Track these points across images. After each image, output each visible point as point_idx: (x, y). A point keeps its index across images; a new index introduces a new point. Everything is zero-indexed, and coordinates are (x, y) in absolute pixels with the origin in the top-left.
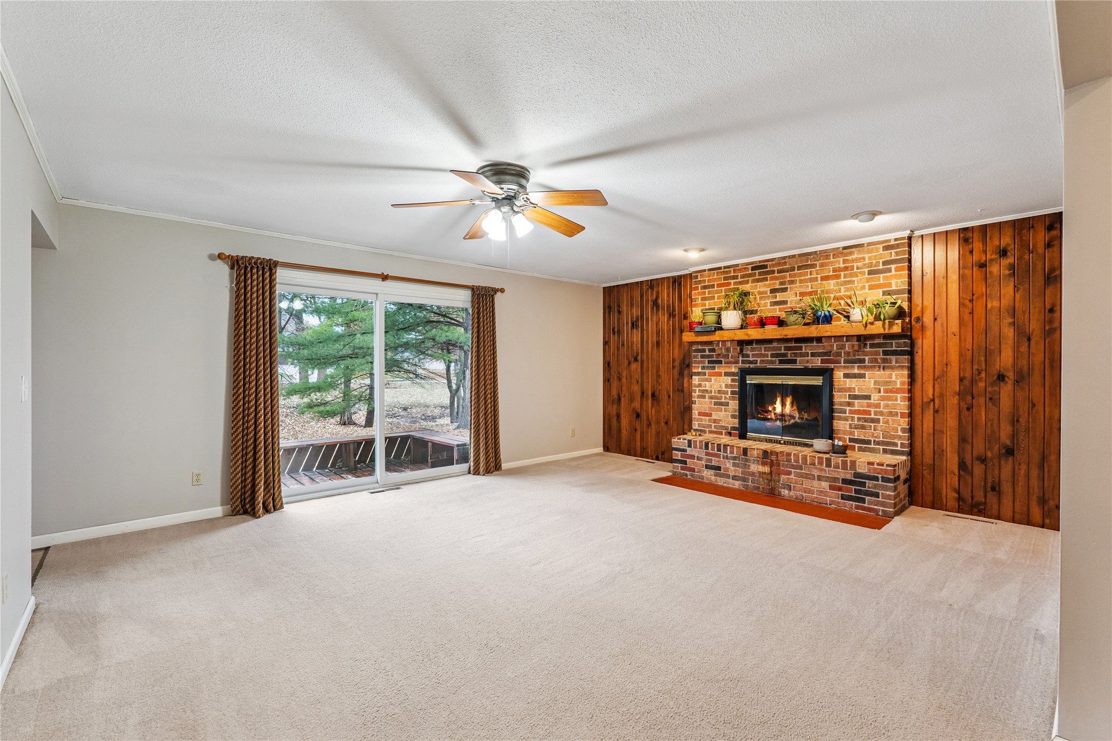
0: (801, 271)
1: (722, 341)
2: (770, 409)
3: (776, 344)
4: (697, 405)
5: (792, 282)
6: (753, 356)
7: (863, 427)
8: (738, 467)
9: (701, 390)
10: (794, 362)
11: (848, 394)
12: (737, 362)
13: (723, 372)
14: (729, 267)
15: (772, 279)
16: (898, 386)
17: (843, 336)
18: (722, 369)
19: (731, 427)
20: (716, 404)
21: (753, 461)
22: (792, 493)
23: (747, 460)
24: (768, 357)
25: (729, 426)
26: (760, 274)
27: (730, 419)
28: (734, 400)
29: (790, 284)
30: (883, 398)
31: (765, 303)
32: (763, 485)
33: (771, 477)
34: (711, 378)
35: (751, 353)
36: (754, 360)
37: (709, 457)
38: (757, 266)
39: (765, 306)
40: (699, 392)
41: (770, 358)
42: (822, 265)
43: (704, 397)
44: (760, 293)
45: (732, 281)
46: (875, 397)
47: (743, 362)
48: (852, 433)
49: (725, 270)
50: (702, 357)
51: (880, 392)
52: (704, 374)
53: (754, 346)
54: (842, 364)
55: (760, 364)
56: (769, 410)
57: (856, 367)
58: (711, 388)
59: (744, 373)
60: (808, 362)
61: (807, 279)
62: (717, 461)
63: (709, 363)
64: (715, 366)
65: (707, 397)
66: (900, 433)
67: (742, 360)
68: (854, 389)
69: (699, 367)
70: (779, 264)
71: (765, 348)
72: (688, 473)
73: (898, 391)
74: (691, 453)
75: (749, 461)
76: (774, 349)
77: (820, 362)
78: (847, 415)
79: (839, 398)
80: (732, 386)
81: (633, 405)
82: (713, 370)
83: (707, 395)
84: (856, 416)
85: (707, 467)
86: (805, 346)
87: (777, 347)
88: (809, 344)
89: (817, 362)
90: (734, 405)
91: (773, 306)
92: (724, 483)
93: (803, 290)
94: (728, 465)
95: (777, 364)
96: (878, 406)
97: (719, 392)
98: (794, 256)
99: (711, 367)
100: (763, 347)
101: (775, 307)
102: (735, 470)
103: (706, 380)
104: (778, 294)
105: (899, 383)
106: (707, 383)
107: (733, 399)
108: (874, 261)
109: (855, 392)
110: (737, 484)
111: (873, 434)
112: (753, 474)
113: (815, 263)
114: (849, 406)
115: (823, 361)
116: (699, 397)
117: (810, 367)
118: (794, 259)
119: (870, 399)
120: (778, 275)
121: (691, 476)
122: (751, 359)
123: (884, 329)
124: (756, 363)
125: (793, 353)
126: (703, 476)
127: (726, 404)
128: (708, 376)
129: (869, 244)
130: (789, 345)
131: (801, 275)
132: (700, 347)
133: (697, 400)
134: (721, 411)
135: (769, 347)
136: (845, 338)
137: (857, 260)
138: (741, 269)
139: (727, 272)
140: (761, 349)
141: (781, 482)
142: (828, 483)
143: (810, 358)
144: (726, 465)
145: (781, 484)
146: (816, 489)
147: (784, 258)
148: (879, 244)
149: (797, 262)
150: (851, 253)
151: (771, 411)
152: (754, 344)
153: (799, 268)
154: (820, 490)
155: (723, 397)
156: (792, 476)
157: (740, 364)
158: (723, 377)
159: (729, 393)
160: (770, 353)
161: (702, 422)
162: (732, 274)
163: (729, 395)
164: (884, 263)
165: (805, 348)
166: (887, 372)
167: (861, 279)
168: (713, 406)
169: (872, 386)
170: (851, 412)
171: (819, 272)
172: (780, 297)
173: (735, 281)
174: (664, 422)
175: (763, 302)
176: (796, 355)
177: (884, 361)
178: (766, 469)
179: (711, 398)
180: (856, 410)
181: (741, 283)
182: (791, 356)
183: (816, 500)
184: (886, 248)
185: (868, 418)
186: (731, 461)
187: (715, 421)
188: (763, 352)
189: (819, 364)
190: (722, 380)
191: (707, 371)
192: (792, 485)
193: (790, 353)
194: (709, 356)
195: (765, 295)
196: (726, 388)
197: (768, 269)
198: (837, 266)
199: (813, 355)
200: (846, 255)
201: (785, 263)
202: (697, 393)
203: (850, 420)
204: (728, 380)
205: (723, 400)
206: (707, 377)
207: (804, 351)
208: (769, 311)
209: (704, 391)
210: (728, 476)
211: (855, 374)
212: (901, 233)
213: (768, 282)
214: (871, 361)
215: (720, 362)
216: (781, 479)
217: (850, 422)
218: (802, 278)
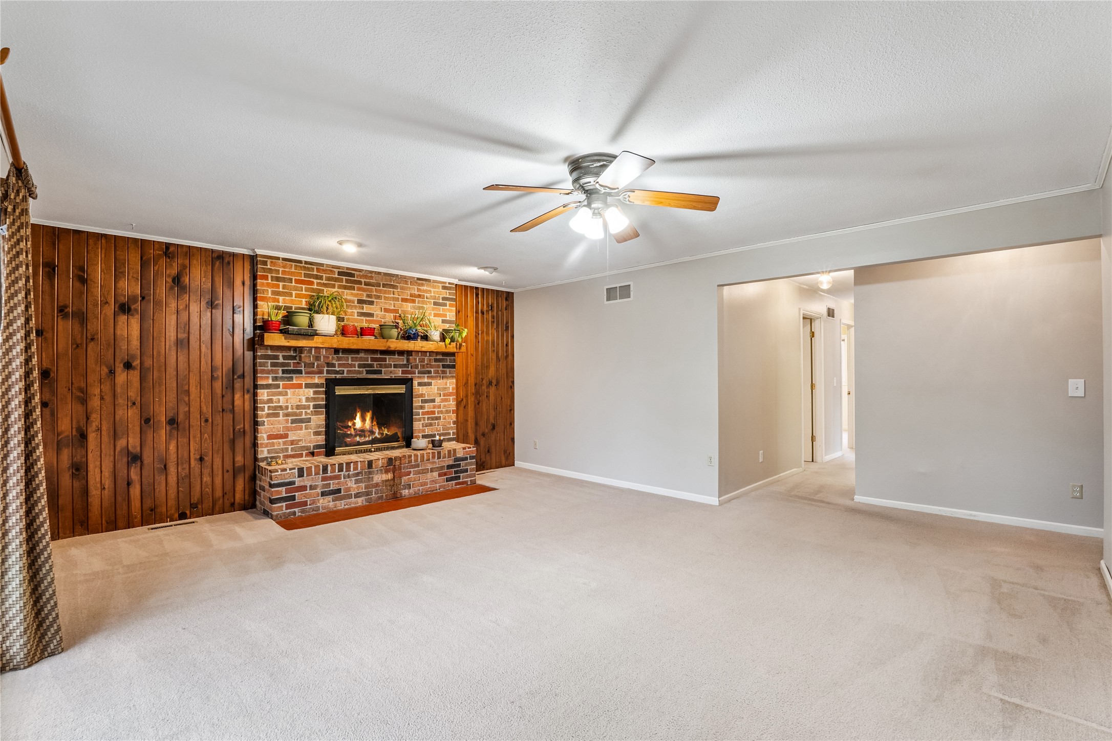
0: (385, 289)
1: (316, 348)
2: (350, 424)
3: (363, 354)
4: (266, 426)
5: (378, 297)
6: (340, 365)
7: (431, 425)
8: (361, 482)
9: (272, 407)
10: (380, 372)
11: (420, 399)
12: (321, 372)
13: (304, 383)
14: (311, 263)
15: (359, 289)
16: (451, 391)
17: (427, 352)
18: (303, 380)
19: (314, 446)
20: (293, 422)
21: (376, 472)
22: (411, 491)
23: (370, 473)
24: (355, 368)
25: (312, 445)
26: (347, 281)
27: (313, 437)
28: (317, 415)
29: (376, 299)
30: (443, 401)
31: (352, 312)
32: (386, 493)
33: (393, 484)
34: (286, 392)
35: (337, 363)
36: (341, 370)
37: (326, 482)
38: (344, 272)
39: (352, 315)
40: (268, 410)
41: (357, 369)
42: (402, 288)
43: (277, 415)
44: (347, 301)
45: (315, 281)
46: (438, 399)
47: (328, 372)
48: (424, 431)
49: (307, 266)
50: (273, 365)
51: (440, 396)
52: (278, 386)
53: (341, 355)
54: (417, 375)
55: (347, 374)
56: (348, 426)
57: (426, 377)
58: (287, 402)
59: (331, 384)
60: (391, 372)
61: (390, 297)
62: (336, 484)
63: (283, 373)
64: (293, 377)
65: (281, 414)
66: (452, 425)
67: (327, 370)
68: (425, 394)
69: (268, 377)
70: (365, 277)
71: (352, 358)
72: (296, 510)
73: (450, 394)
74: (302, 484)
75: (373, 473)
76: (361, 359)
77: (401, 373)
78: (421, 416)
79: (417, 402)
80: (314, 399)
81: (121, 443)
82: (290, 381)
83: (281, 412)
84: (426, 416)
85: (323, 494)
86: (389, 358)
87: (364, 357)
88: (392, 357)
89: (399, 373)
90: (319, 420)
91: (360, 316)
92: (345, 505)
93: (387, 307)
94: (349, 485)
95: (364, 375)
96: (439, 407)
97: (298, 407)
98: (379, 273)
99: (286, 377)
100: (350, 356)
101: (362, 318)
102: (357, 487)
103: (280, 394)
104: (365, 306)
105: (451, 389)
106: (281, 398)
107: (316, 413)
108: (437, 296)
109: (425, 397)
110: (360, 501)
111: (437, 428)
112: (377, 485)
113: (398, 285)
114: (422, 409)
115: (403, 372)
116: (268, 415)
117: (393, 377)
118: (380, 276)
119: (435, 402)
120: (365, 287)
121: (301, 512)
122: (337, 369)
123: (457, 349)
124: (343, 373)
125: (379, 364)
126: (318, 507)
127: (308, 420)
128: (283, 388)
129: (435, 281)
130: (375, 356)
131: (385, 292)
132: (269, 353)
133: (265, 420)
134: (301, 429)
135: (356, 358)
136: (428, 353)
137: (426, 291)
138: (326, 270)
139: (308, 269)
140: (348, 359)
141: (403, 484)
142: (437, 473)
143: (393, 369)
144: (347, 485)
145: (403, 485)
146: (429, 480)
147: (371, 272)
148: (440, 283)
149: (382, 279)
150: (423, 285)
151: (350, 427)
152: (340, 353)
153: (384, 286)
154: (433, 480)
155: (304, 413)
156: (412, 475)
157: (325, 375)
158: (304, 389)
159: (311, 407)
160: (357, 363)
161: (274, 446)
162: (315, 273)
163: (311, 409)
164: (444, 299)
165: (390, 360)
166: (445, 381)
167: (429, 307)
168: (290, 425)
169: (436, 391)
170: (423, 414)
171: (400, 293)
172: (366, 309)
173: (319, 281)
174: (195, 459)
175: (350, 311)
176: (381, 366)
177: (444, 372)
178: (390, 476)
179: (287, 415)
180: (426, 412)
181: (325, 285)
182: (377, 367)
183: (430, 490)
184: (444, 288)
185: (434, 417)
186: (352, 479)
187: (292, 443)
188: (350, 362)
189: (400, 375)
190: (302, 392)
191: (281, 383)
192: (411, 483)
193: (376, 364)
194: (282, 365)
195: (352, 304)
196: (306, 402)
197: (356, 279)
198: (413, 292)
199: (395, 366)
200: (419, 285)
201: (371, 278)
202: (266, 411)
203: (422, 420)
204: (310, 392)
205: (304, 416)
206: (280, 390)
207: (387, 362)
208: (356, 320)
209: (275, 408)
210: (350, 496)
211: (425, 382)
212: (453, 280)
213: (355, 292)
214: (436, 372)
215: (300, 372)
216: (403, 481)
217: (422, 422)
218: (387, 296)
